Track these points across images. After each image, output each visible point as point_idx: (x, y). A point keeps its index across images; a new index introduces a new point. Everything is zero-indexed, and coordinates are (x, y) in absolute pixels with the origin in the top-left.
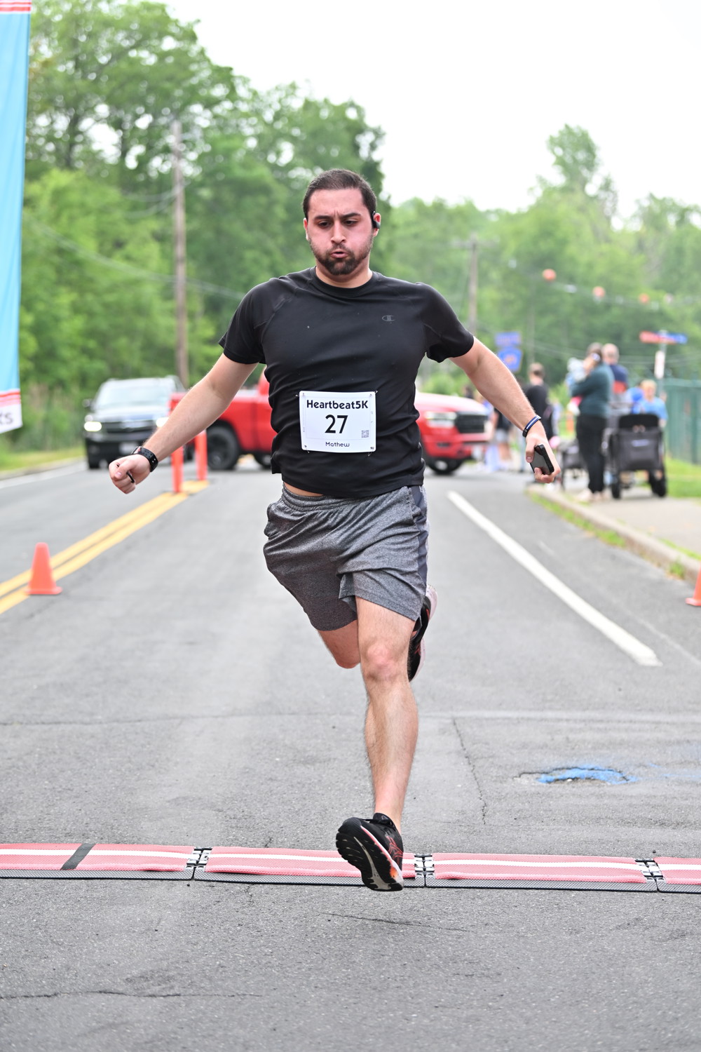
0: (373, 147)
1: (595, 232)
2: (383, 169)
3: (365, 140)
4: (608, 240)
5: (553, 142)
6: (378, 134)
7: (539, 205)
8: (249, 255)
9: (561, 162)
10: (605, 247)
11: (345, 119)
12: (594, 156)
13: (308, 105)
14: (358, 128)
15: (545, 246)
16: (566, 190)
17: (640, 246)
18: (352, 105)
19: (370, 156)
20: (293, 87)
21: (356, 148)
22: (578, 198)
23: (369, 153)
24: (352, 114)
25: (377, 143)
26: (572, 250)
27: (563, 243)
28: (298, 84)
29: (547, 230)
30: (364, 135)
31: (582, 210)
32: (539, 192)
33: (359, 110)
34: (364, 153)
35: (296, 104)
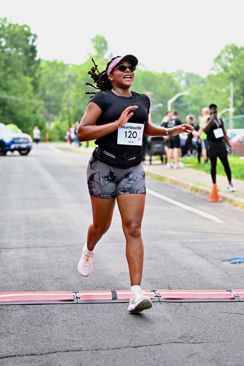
0: (33, 41)
2: (37, 49)
3: (31, 38)
5: (93, 40)
6: (35, 36)
9: (96, 47)
11: (24, 31)
13: (10, 25)
14: (29, 34)
18: (26, 26)
19: (32, 44)
20: (5, 19)
21: (28, 41)
23: (32, 43)
24: (26, 29)
25: (35, 40)
28: (7, 18)
30: (31, 36)
32: (88, 58)
33: (28, 27)
34: (30, 43)
35: (6, 25)
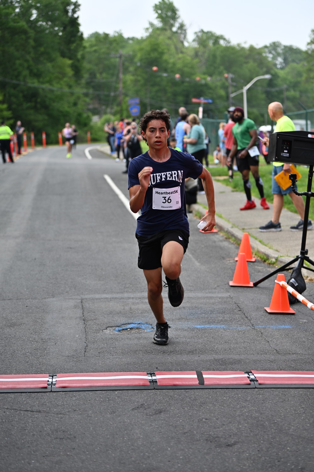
0: (74, 11)
1: (176, 48)
3: (70, 8)
4: (182, 52)
5: (156, 8)
6: (76, 5)
7: (150, 36)
8: (18, 62)
9: (160, 16)
10: (180, 55)
12: (176, 14)
14: (67, 3)
15: (154, 55)
16: (163, 29)
17: (196, 55)
19: (73, 16)
22: (168, 33)
23: (72, 14)
25: (76, 10)
26: (165, 57)
27: (162, 53)
29: (155, 47)
30: (70, 6)
31: (170, 38)
32: (151, 30)
34: (70, 14)
